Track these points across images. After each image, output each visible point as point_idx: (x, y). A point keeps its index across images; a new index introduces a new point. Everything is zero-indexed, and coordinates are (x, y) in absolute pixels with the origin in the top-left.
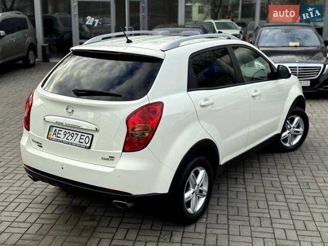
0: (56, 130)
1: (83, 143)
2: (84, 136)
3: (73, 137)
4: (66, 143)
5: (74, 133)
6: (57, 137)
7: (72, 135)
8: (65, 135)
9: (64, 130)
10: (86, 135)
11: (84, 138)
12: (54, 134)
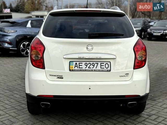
0: (76, 64)
1: (104, 68)
2: (104, 63)
3: (94, 66)
4: (89, 71)
5: (95, 63)
6: (79, 68)
7: (93, 64)
8: (87, 65)
9: (84, 63)
10: (105, 63)
11: (104, 65)
12: (75, 66)
